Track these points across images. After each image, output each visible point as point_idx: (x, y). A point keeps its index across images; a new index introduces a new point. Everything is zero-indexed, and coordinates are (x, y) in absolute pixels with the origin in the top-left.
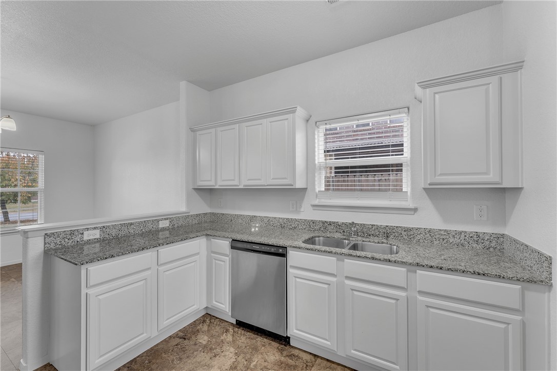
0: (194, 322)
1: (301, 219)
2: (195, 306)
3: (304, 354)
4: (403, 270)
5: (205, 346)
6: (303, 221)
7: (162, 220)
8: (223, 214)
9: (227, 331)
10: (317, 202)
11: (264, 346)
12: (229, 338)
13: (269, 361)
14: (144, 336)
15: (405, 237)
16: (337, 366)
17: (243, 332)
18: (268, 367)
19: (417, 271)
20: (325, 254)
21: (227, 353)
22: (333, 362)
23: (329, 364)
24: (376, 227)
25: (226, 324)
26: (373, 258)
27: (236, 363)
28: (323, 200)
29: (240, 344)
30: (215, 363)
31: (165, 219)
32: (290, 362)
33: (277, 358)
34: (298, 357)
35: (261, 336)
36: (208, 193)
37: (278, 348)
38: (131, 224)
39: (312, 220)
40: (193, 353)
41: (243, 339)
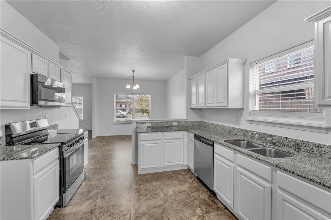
0: (182, 170)
1: (239, 129)
2: (181, 162)
3: (221, 204)
4: (268, 168)
5: (179, 180)
6: (241, 130)
7: (174, 122)
8: (204, 122)
9: (192, 178)
10: (250, 118)
11: (203, 191)
12: (191, 181)
13: (200, 197)
14: (158, 165)
15: (316, 152)
16: (235, 219)
17: (198, 182)
18: (198, 199)
19: (278, 171)
20: (227, 148)
21: (185, 186)
22: (234, 216)
23: (231, 215)
24: (290, 140)
25: (194, 176)
26: (250, 155)
27: (186, 191)
28: (256, 117)
29: (193, 185)
30: (178, 186)
31: (176, 122)
32: (210, 203)
33: (205, 198)
34: (216, 204)
35: (205, 187)
36: (198, 111)
37: (209, 195)
38: (162, 122)
39: (246, 130)
40: (173, 180)
41: (196, 184)
